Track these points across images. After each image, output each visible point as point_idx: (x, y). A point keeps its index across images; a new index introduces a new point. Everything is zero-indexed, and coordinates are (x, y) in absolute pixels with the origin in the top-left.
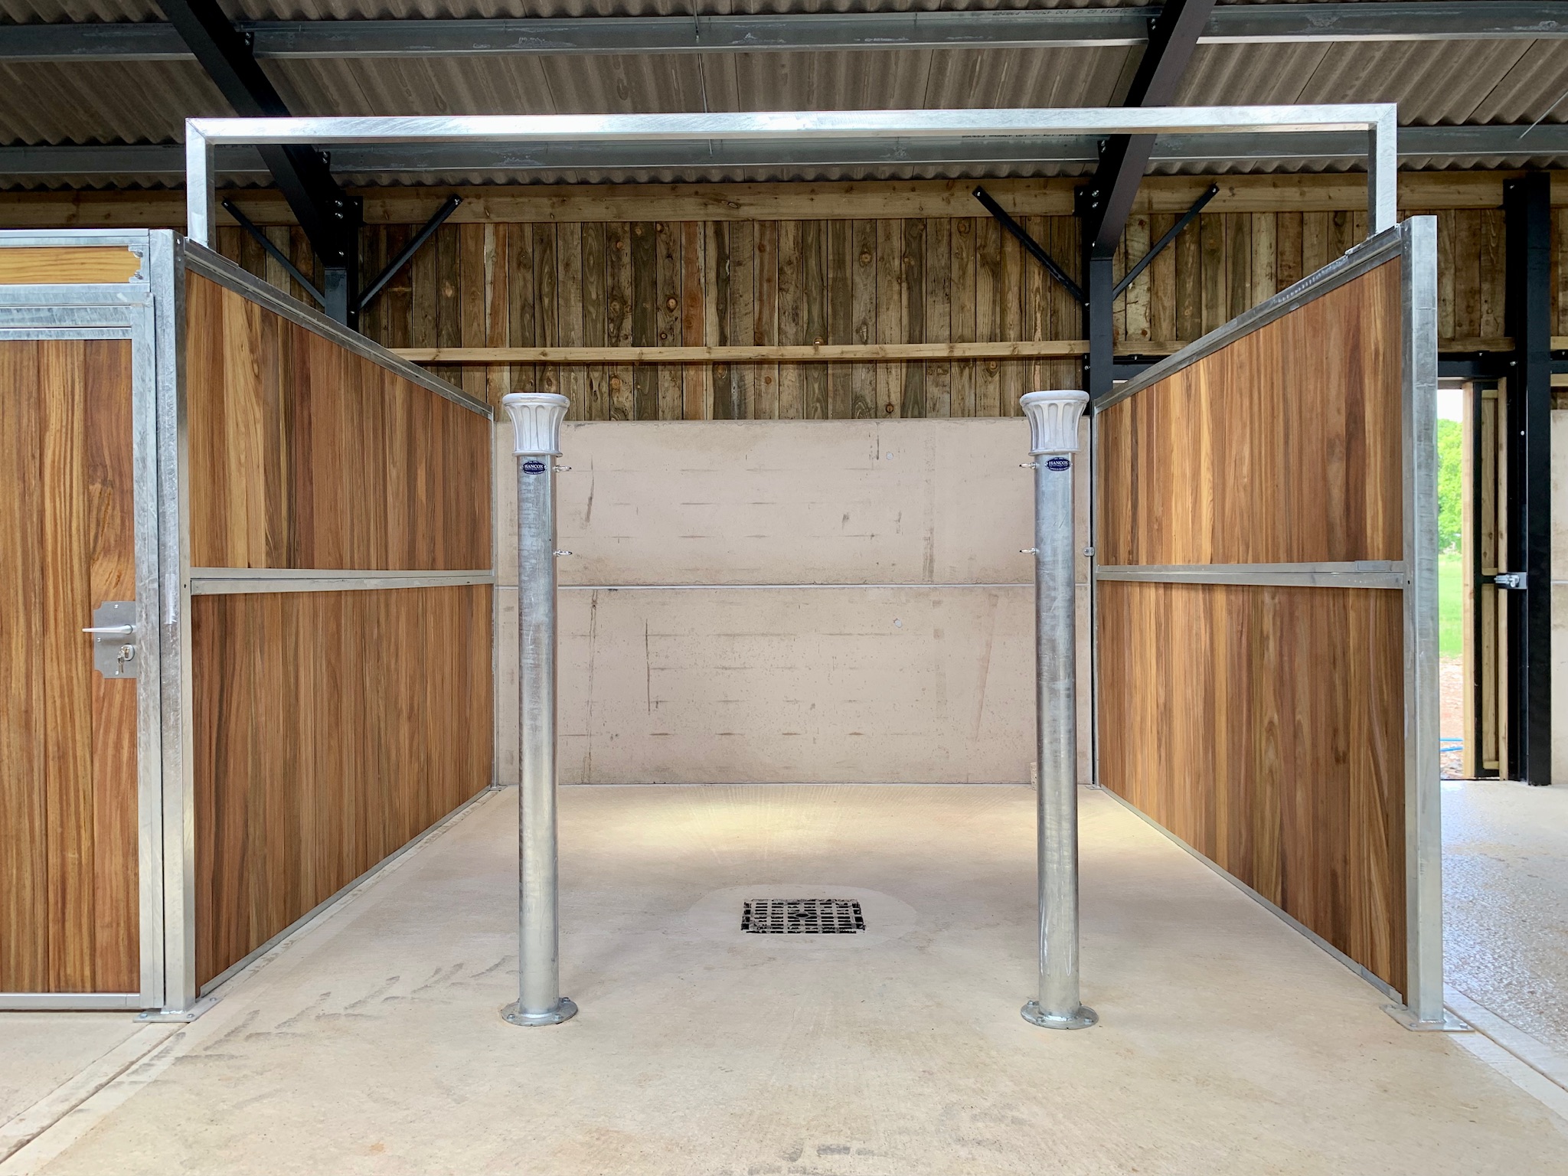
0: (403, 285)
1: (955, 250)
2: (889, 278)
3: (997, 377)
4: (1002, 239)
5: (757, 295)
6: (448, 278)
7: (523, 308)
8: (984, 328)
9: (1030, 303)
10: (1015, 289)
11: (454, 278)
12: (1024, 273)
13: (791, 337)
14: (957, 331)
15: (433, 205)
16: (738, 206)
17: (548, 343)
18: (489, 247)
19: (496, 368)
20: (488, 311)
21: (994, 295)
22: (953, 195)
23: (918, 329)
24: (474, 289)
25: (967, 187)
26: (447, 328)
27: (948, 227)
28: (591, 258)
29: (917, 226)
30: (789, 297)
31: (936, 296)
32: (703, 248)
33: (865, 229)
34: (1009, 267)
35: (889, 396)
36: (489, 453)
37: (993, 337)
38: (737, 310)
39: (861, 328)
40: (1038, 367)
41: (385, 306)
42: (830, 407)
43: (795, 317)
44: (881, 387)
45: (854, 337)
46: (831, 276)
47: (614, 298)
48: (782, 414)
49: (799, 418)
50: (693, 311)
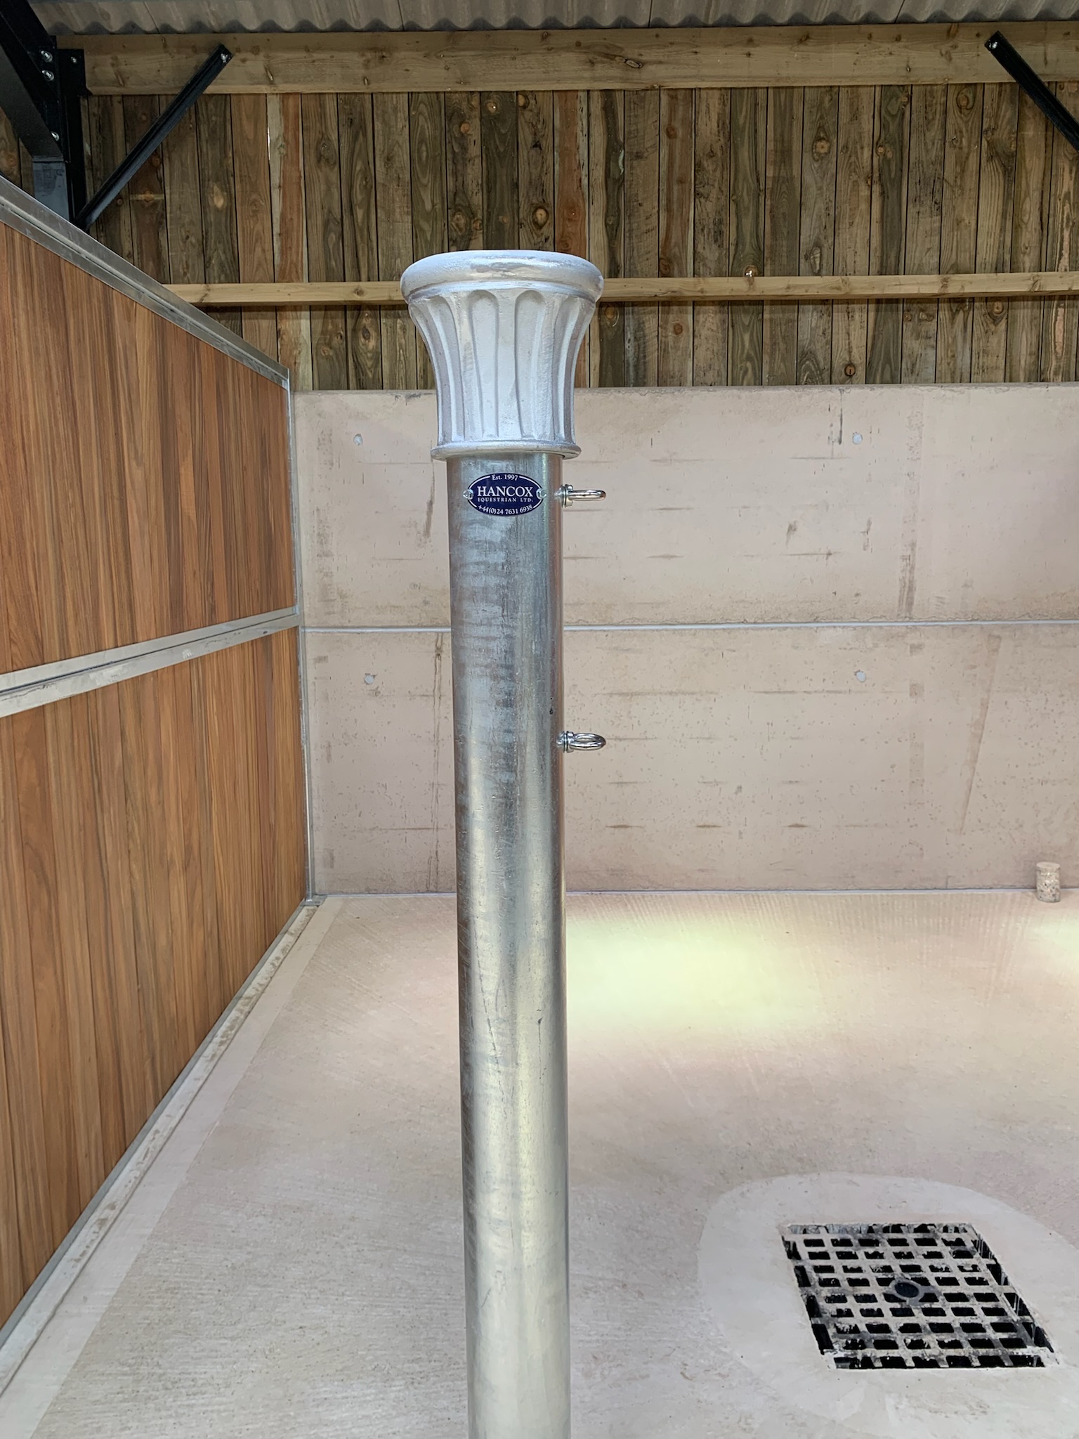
0: (152, 191)
1: (951, 135)
2: (855, 177)
3: (1003, 325)
4: (1020, 117)
5: (663, 202)
6: (217, 180)
7: (326, 224)
8: (987, 253)
9: (1054, 216)
10: (1036, 195)
11: (225, 179)
12: (1049, 170)
13: (712, 266)
14: (949, 258)
15: (191, 63)
16: (640, 65)
17: (364, 276)
18: (273, 132)
19: (289, 314)
20: (277, 230)
21: (1005, 204)
22: (956, 47)
23: (893, 255)
24: (254, 196)
25: (978, 35)
26: (218, 256)
27: (943, 99)
28: (424, 148)
29: (898, 98)
30: (710, 207)
31: (922, 204)
32: (585, 132)
33: (822, 102)
34: (1027, 160)
35: (850, 352)
36: (285, 439)
37: (1000, 266)
38: (635, 226)
39: (811, 252)
40: (1061, 311)
41: (128, 221)
42: (766, 368)
43: (718, 235)
44: (839, 341)
45: (802, 266)
46: (770, 173)
47: (457, 210)
48: (697, 379)
49: (721, 384)
50: (570, 228)
